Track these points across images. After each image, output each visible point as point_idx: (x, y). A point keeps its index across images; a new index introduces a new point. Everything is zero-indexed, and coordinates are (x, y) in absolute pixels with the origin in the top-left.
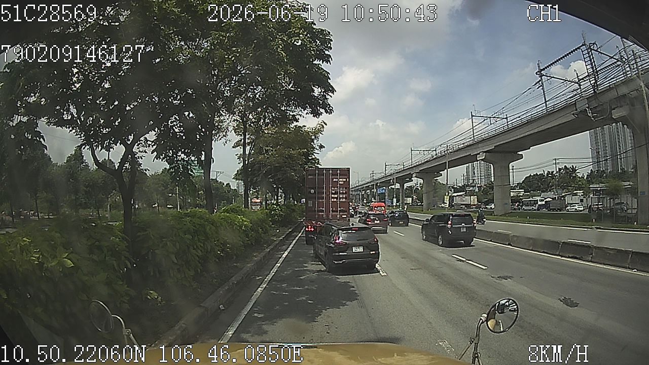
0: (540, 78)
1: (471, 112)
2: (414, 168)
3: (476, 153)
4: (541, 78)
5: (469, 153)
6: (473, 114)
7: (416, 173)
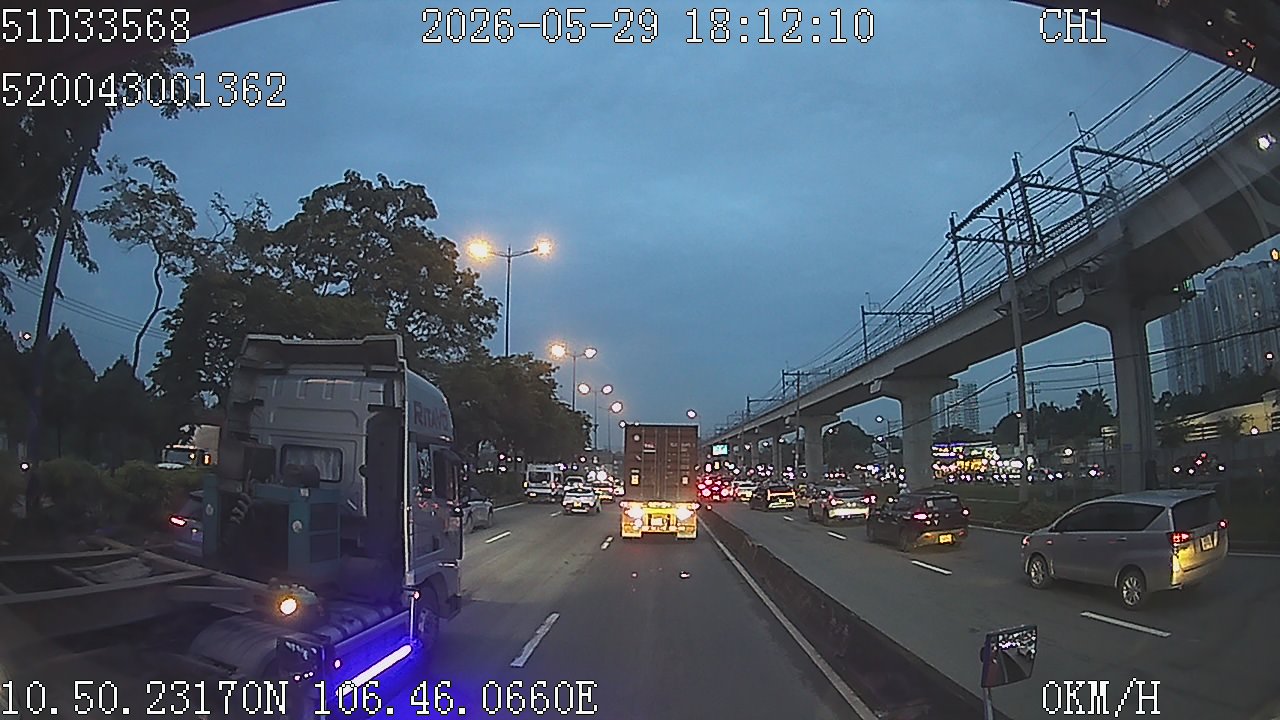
0: (953, 246)
1: (862, 307)
2: (787, 407)
3: (869, 381)
4: (956, 246)
5: (860, 382)
6: (865, 310)
7: (790, 416)
